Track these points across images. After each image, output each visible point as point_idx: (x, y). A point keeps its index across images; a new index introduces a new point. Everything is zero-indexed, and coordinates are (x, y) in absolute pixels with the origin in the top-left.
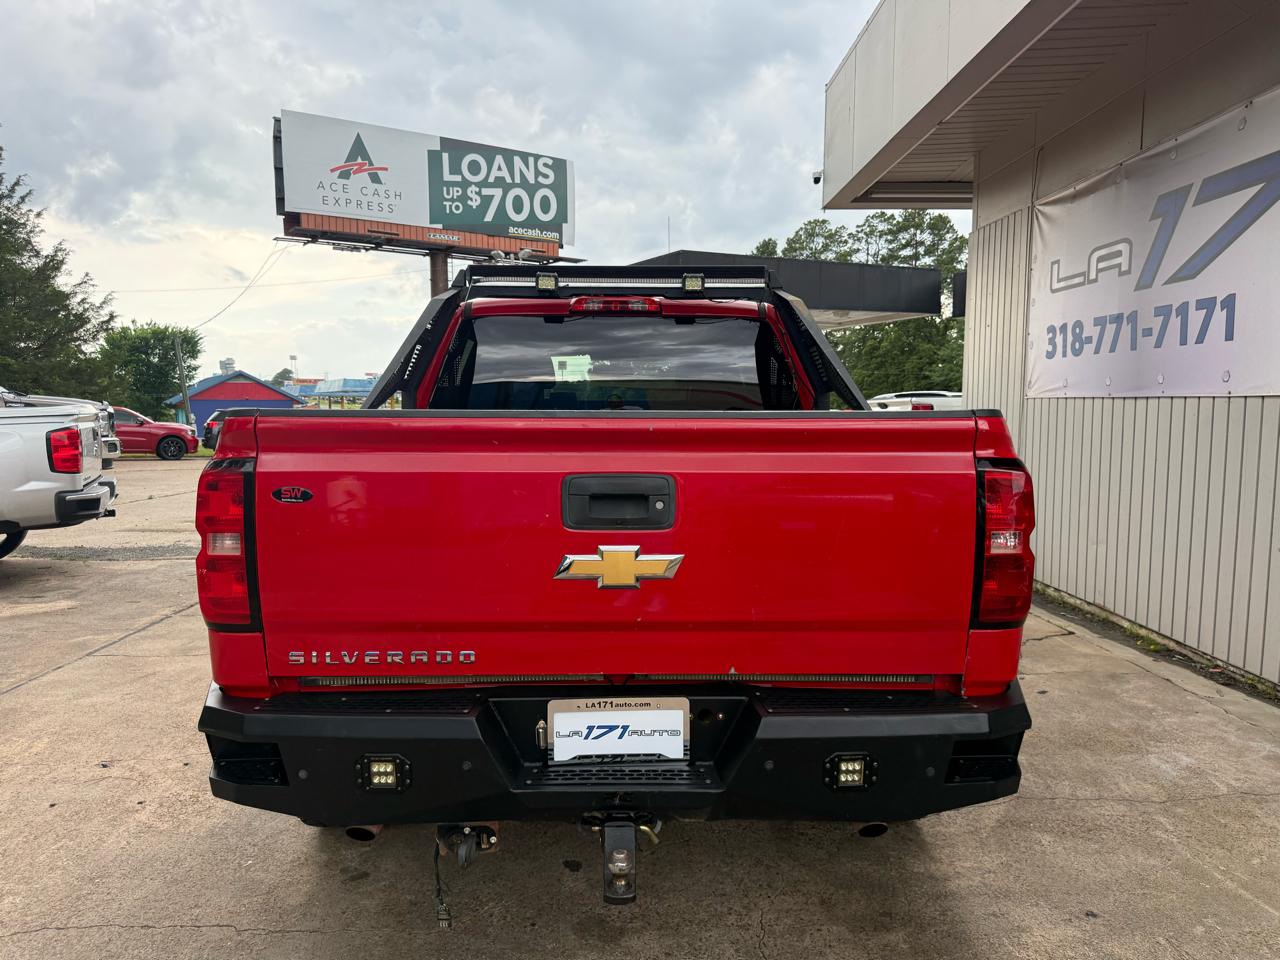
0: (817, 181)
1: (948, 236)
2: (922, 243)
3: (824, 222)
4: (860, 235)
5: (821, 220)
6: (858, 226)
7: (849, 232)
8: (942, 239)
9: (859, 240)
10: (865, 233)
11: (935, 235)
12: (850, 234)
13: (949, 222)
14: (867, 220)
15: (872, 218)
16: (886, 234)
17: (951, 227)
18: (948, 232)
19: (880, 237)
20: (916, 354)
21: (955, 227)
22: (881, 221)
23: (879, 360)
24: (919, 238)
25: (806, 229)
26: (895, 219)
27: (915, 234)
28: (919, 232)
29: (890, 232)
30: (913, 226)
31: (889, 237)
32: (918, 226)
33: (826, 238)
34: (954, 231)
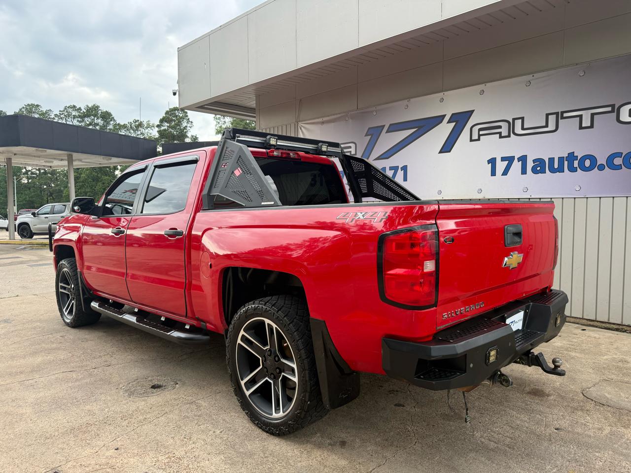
0: (174, 94)
1: (112, 122)
2: (98, 124)
3: (38, 106)
4: (62, 116)
5: (35, 104)
6: (60, 111)
7: (55, 113)
8: (108, 123)
9: (61, 118)
10: (65, 115)
11: (105, 121)
12: (56, 115)
13: (111, 115)
14: (65, 109)
15: (68, 108)
16: (77, 117)
17: (113, 118)
18: (111, 120)
19: (74, 118)
20: (101, 181)
21: (115, 118)
22: (73, 110)
23: (81, 184)
24: (96, 121)
25: (27, 108)
26: (81, 110)
27: (94, 119)
28: (96, 118)
29: (80, 116)
30: (93, 115)
31: (79, 119)
32: (95, 116)
33: (40, 115)
34: (114, 120)
